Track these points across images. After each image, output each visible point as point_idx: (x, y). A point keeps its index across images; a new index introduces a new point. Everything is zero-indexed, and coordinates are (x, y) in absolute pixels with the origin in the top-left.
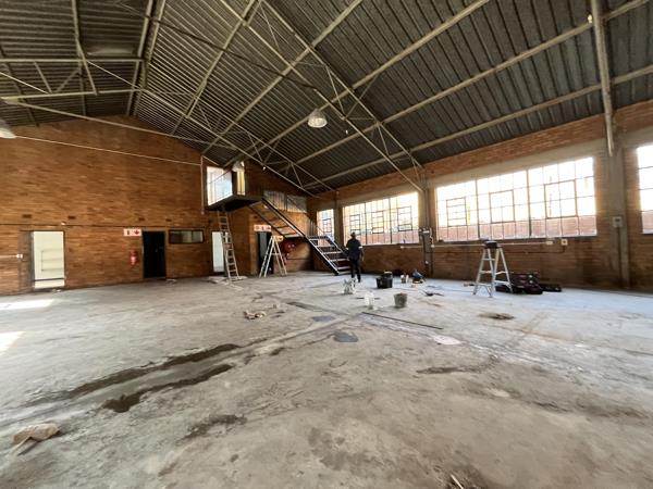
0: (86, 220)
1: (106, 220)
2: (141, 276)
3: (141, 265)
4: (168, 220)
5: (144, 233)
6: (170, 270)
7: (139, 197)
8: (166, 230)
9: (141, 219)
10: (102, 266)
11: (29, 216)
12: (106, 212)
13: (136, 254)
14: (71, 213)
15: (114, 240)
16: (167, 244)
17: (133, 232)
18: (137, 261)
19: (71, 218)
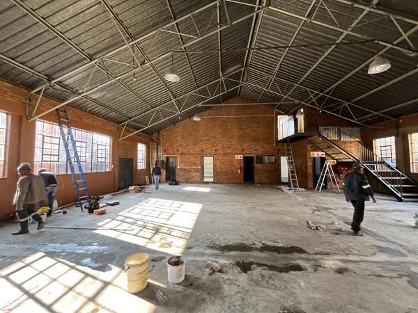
0: (220, 151)
1: (229, 151)
2: (242, 181)
3: (242, 174)
4: (256, 150)
5: (244, 157)
6: (256, 178)
7: (242, 138)
8: (254, 155)
9: (243, 150)
10: (226, 174)
11: (202, 150)
12: (229, 147)
13: (240, 168)
14: (216, 148)
15: (231, 161)
16: (255, 163)
17: (240, 157)
18: (241, 172)
19: (216, 150)
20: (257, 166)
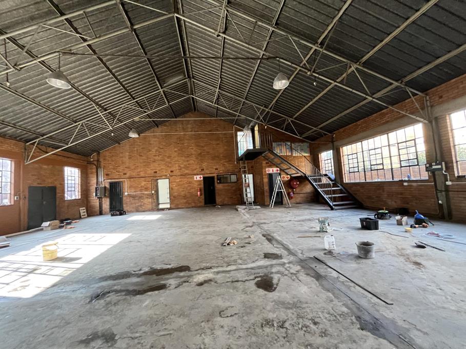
0: (177, 172)
1: (187, 171)
2: (203, 204)
3: (203, 197)
4: (216, 169)
5: (204, 178)
6: (218, 199)
7: (201, 157)
8: (215, 175)
9: (203, 170)
10: (185, 197)
11: (156, 172)
12: (186, 167)
13: (200, 190)
14: (172, 169)
15: (190, 183)
16: (216, 184)
17: (199, 178)
18: (201, 195)
19: (172, 172)
20: (219, 186)
